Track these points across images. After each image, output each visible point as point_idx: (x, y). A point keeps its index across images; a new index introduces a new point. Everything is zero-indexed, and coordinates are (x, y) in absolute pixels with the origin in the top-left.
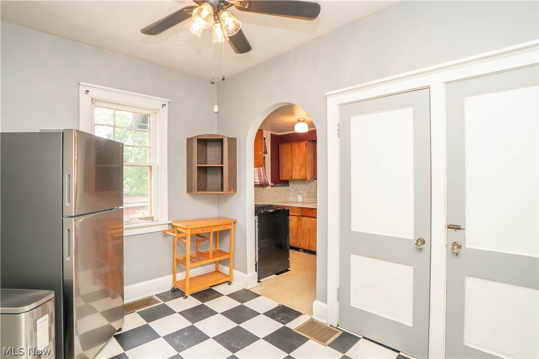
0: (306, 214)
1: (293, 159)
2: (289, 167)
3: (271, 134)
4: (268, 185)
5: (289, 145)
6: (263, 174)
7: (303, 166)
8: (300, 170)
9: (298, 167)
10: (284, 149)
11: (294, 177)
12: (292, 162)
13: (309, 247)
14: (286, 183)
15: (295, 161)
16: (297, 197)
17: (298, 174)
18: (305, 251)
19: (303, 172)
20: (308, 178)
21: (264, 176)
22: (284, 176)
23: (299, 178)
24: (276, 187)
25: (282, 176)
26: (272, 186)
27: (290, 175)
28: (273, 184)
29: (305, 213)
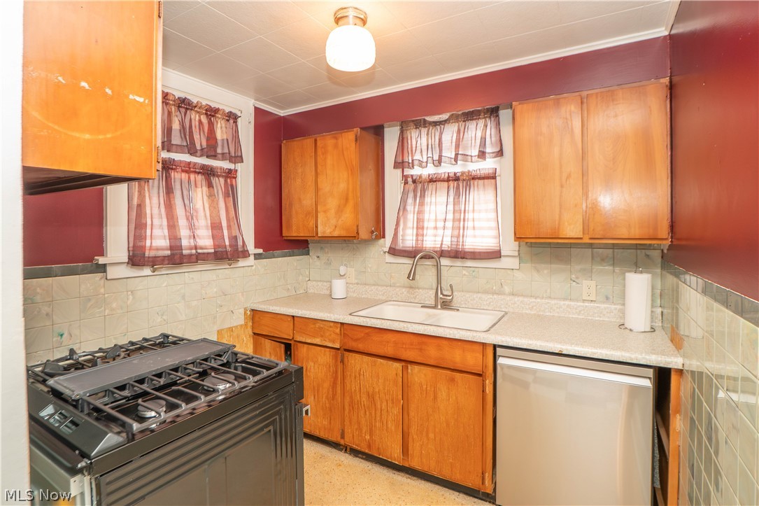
0: (361, 347)
1: (321, 179)
2: (308, 201)
3: (257, 109)
4: (245, 254)
5: (308, 142)
6: (228, 220)
7: (347, 199)
8: (340, 210)
9: (332, 203)
10: (297, 154)
11: (324, 230)
12: (317, 189)
13: (369, 446)
14: (300, 246)
15: (325, 186)
16: (331, 282)
17: (333, 222)
18: (355, 453)
19: (348, 217)
20: (364, 234)
21: (229, 227)
22: (294, 228)
23: (336, 234)
24: (274, 257)
25: (289, 227)
26: (257, 257)
27: (312, 223)
28: (260, 251)
29: (356, 340)
